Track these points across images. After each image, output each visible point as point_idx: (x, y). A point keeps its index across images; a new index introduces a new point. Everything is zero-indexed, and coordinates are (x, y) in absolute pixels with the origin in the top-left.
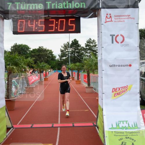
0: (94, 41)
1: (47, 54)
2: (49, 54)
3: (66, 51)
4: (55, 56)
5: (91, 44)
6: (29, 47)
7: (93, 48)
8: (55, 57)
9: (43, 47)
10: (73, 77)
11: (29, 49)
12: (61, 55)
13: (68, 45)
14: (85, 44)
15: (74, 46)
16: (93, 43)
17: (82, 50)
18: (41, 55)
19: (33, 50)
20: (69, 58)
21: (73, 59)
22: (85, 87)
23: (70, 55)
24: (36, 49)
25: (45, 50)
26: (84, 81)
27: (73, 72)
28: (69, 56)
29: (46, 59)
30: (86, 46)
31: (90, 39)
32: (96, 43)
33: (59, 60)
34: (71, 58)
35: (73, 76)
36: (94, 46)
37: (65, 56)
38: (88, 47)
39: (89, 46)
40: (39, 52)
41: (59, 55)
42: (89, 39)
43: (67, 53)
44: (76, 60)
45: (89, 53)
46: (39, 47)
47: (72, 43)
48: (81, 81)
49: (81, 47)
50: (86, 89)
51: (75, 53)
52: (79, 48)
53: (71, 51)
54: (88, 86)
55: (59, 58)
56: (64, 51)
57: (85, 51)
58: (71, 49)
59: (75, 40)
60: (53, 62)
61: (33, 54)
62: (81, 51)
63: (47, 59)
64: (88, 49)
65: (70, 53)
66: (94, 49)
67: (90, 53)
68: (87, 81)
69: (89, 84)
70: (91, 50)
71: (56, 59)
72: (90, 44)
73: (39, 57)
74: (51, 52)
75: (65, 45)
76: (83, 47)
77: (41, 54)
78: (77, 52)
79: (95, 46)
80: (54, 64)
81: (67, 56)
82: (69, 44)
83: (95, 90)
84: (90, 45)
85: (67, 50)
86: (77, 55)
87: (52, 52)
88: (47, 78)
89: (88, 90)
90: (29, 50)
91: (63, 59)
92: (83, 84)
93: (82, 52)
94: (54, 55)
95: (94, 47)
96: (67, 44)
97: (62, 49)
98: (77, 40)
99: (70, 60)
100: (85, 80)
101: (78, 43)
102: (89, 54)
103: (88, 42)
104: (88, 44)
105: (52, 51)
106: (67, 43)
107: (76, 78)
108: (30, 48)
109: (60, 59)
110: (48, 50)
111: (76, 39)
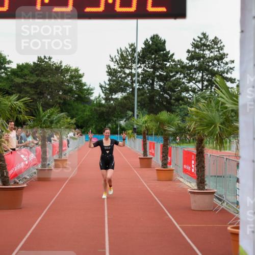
0: (216, 41)
1: (62, 82)
2: (70, 81)
3: (125, 73)
4: (88, 90)
5: (207, 52)
6: (4, 59)
7: (213, 64)
8: (89, 92)
9: (50, 58)
10: (149, 156)
11: (7, 66)
12: (107, 86)
13: (132, 55)
14: (188, 51)
15: (150, 58)
16: (213, 48)
17: (177, 73)
18: (46, 84)
19: (19, 66)
20: (134, 96)
21: (147, 99)
22: (189, 190)
23: (136, 85)
24: (27, 64)
25: (59, 70)
26: (185, 171)
27: (148, 142)
28: (133, 89)
29: (60, 98)
30: (191, 59)
31: (204, 34)
32: (222, 49)
33: (103, 102)
34: (143, 95)
35: (148, 153)
36: (215, 58)
37: (123, 90)
38: (196, 63)
39: (198, 59)
40: (37, 75)
41: (101, 86)
42: (202, 36)
43: (129, 79)
44: (158, 101)
45: (199, 82)
46: (40, 59)
47: (144, 46)
48: (173, 170)
49: (174, 61)
50: (192, 197)
51: (153, 81)
52: (168, 64)
53: (142, 74)
54: (199, 188)
55: (103, 95)
56: (119, 75)
57: (188, 74)
58: (140, 67)
59: (155, 38)
60: (81, 106)
61: (19, 80)
62: (174, 76)
63: (64, 99)
64: (196, 68)
65: (138, 82)
66: (216, 69)
67: (202, 80)
68: (193, 170)
69: (201, 182)
70: (207, 70)
71: (92, 98)
72: (204, 50)
73: (39, 91)
74: (76, 76)
75: (122, 55)
76: (180, 62)
77: (44, 82)
78: (161, 78)
79: (221, 58)
80: (88, 113)
81: (129, 90)
82: (134, 50)
83: (220, 200)
84: (204, 57)
85: (127, 71)
86: (160, 86)
87: (81, 76)
88: (63, 157)
89: (197, 202)
90: (5, 69)
91: (116, 99)
92: (181, 180)
93: (178, 76)
94: (85, 85)
95: (216, 62)
96: (130, 50)
97: (114, 66)
98: (163, 39)
99: (138, 102)
100: (189, 168)
101: (165, 50)
102: (200, 85)
103: (195, 46)
104: (197, 50)
105: (80, 72)
106: (128, 47)
107: (157, 160)
108: (9, 62)
109: (106, 99)
110: (67, 70)
111: (157, 36)
